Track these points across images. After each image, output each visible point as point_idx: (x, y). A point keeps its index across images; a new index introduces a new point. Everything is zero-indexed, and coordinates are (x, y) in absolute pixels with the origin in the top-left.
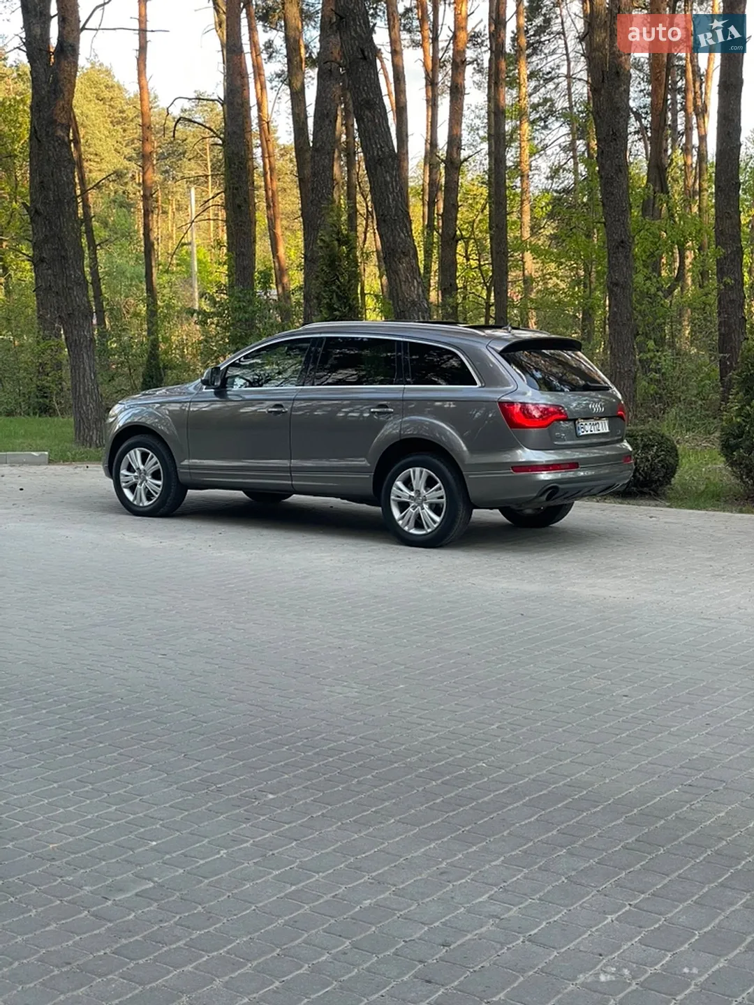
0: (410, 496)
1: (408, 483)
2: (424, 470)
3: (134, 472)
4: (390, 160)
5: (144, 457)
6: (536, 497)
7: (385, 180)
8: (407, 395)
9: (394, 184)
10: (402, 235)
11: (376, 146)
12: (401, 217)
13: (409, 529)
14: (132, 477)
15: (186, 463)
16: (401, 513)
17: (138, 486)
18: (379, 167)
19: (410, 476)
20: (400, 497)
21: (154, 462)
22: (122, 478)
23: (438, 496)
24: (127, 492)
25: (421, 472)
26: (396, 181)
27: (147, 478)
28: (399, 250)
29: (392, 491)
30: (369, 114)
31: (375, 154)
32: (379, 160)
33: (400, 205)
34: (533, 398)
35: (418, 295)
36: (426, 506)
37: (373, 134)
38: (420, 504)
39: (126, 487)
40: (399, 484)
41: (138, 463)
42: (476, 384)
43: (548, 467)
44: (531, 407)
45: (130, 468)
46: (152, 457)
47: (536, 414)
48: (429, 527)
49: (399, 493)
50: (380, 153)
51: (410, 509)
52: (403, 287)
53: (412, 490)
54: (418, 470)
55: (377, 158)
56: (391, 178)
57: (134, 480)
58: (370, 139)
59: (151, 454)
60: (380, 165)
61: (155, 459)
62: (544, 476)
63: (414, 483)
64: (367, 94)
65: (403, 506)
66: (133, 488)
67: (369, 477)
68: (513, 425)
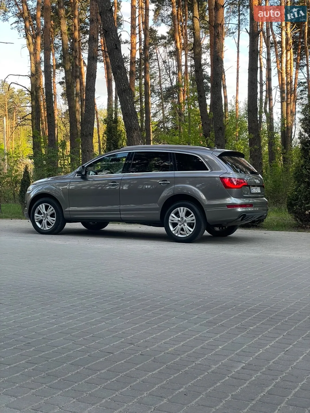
0: (178, 220)
1: (177, 214)
2: (185, 208)
3: (41, 214)
4: (129, 90)
5: (47, 208)
6: (237, 219)
7: (127, 99)
8: (176, 175)
10: (134, 121)
11: (123, 84)
12: (134, 114)
13: (178, 235)
14: (40, 217)
15: (67, 209)
16: (174, 228)
17: (44, 221)
18: (124, 93)
19: (178, 211)
20: (173, 221)
21: (51, 210)
22: (35, 217)
23: (192, 219)
24: (38, 224)
25: (184, 209)
26: (131, 99)
27: (48, 217)
28: (133, 128)
29: (170, 218)
30: (119, 71)
31: (122, 88)
33: (133, 109)
34: (234, 176)
36: (186, 224)
38: (183, 224)
39: (37, 222)
40: (173, 215)
41: (43, 210)
42: (208, 170)
43: (241, 206)
44: (233, 180)
45: (39, 213)
46: (51, 207)
47: (235, 183)
48: (187, 234)
49: (173, 219)
50: (124, 87)
51: (178, 226)
53: (179, 217)
54: (182, 208)
55: (123, 89)
56: (129, 98)
57: (42, 218)
58: (120, 82)
59: (50, 206)
61: (52, 208)
62: (239, 210)
63: (180, 214)
64: (118, 63)
65: (175, 225)
66: (41, 222)
67: (158, 212)
68: (226, 187)
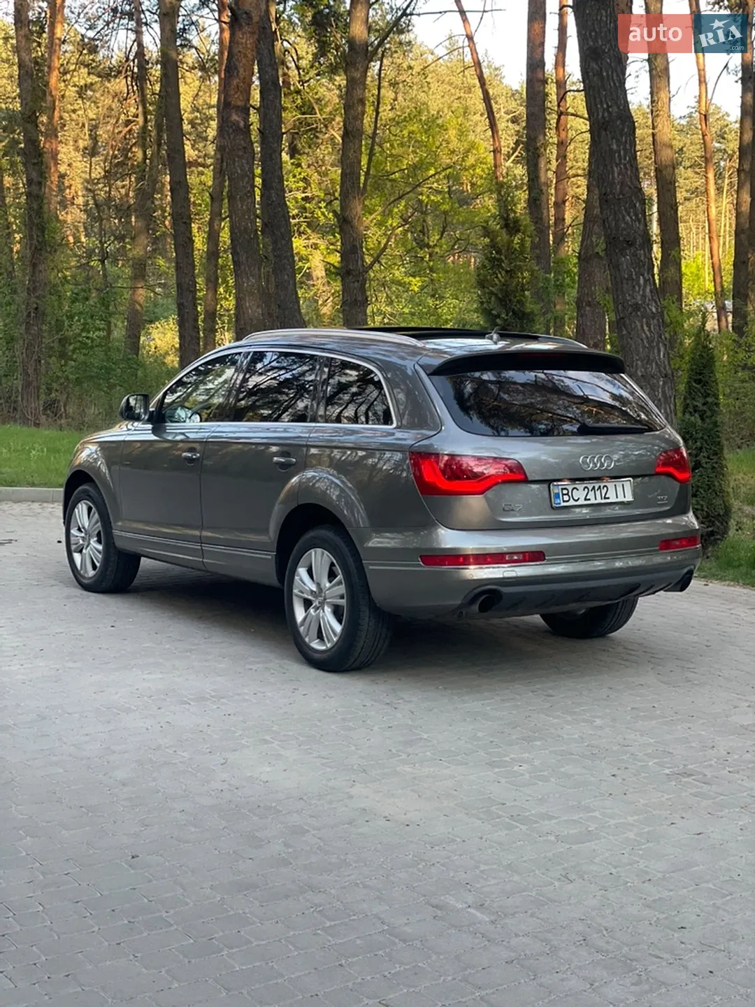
0: (312, 591)
2: (325, 552)
3: (81, 532)
4: (618, 122)
5: (89, 513)
7: (611, 150)
9: (622, 152)
10: (628, 218)
13: (310, 642)
14: (79, 538)
15: (120, 523)
17: (84, 551)
20: (301, 592)
21: (95, 520)
22: (72, 538)
23: (340, 593)
24: (76, 557)
25: (322, 555)
26: (625, 149)
27: (91, 541)
29: (295, 582)
30: (595, 66)
32: (603, 123)
33: (628, 180)
35: (644, 296)
36: (327, 609)
37: (599, 91)
38: (322, 605)
39: (75, 551)
40: (301, 571)
41: (84, 520)
42: (392, 424)
46: (94, 513)
48: (329, 640)
49: (301, 585)
51: (311, 610)
52: (625, 286)
53: (314, 582)
54: (319, 552)
57: (81, 542)
59: (93, 509)
60: (605, 130)
61: (96, 515)
66: (81, 552)
67: (270, 556)
